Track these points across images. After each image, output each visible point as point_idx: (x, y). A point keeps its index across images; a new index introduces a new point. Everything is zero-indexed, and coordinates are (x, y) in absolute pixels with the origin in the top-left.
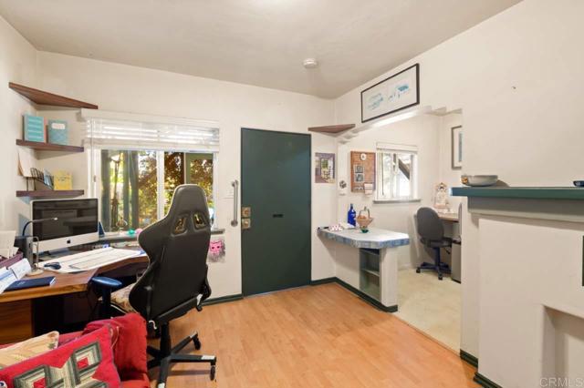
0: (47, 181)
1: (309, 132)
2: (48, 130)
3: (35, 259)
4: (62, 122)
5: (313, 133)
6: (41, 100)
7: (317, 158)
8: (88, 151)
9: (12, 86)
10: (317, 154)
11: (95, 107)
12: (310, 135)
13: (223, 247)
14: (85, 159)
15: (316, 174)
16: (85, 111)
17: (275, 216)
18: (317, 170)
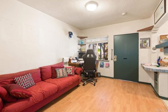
0: (81, 50)
1: (138, 32)
2: (82, 42)
3: (78, 61)
4: (83, 41)
5: (139, 32)
6: (81, 38)
7: (141, 40)
8: (87, 45)
9: (77, 37)
10: (141, 39)
11: (87, 37)
12: (138, 33)
13: (109, 65)
14: (86, 46)
15: (140, 46)
16: (86, 38)
17: (124, 59)
18: (141, 44)
